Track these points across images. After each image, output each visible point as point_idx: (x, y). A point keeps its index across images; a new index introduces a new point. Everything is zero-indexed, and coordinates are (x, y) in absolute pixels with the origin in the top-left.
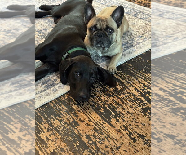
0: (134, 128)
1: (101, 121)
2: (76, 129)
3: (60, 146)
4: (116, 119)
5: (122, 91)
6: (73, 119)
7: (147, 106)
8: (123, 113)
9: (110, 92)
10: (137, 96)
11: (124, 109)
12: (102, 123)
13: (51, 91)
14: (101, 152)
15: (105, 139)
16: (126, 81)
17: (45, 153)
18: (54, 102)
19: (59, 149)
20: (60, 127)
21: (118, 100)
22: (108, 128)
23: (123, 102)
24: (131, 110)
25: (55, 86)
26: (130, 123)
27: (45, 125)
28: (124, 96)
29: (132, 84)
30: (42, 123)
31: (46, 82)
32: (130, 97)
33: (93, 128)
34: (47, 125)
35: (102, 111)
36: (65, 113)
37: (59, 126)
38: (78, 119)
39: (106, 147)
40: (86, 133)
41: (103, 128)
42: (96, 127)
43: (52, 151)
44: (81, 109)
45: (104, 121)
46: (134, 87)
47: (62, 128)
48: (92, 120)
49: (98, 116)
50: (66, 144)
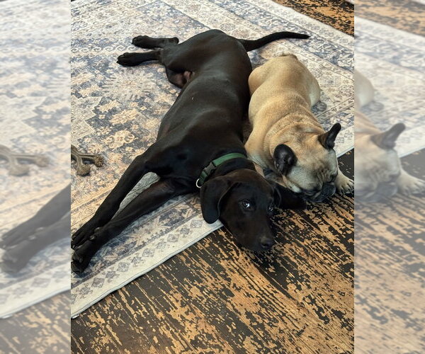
0: (326, 301)
1: (271, 289)
2: (229, 302)
3: (206, 331)
4: (296, 285)
5: (305, 232)
6: (223, 285)
7: (349, 262)
8: (309, 273)
9: (285, 234)
10: (334, 242)
11: (309, 266)
12: (272, 292)
13: (179, 233)
14: (272, 339)
15: (278, 318)
16: (314, 212)
17: (182, 341)
18: (185, 253)
19: (205, 335)
20: (202, 299)
21: (300, 251)
22: (282, 301)
23: (308, 254)
24: (321, 269)
25: (184, 222)
26: (320, 291)
27: (175, 295)
28: (310, 242)
29: (324, 218)
30: (171, 292)
31: (167, 215)
32: (321, 245)
33: (257, 300)
34: (179, 296)
35: (271, 270)
36: (208, 273)
37: (200, 297)
38: (232, 285)
39: (281, 331)
40: (245, 309)
41: (274, 300)
42: (263, 299)
43: (193, 339)
44: (235, 266)
45: (275, 289)
46: (327, 224)
47: (205, 300)
48: (256, 287)
49: (265, 279)
50: (214, 328)
